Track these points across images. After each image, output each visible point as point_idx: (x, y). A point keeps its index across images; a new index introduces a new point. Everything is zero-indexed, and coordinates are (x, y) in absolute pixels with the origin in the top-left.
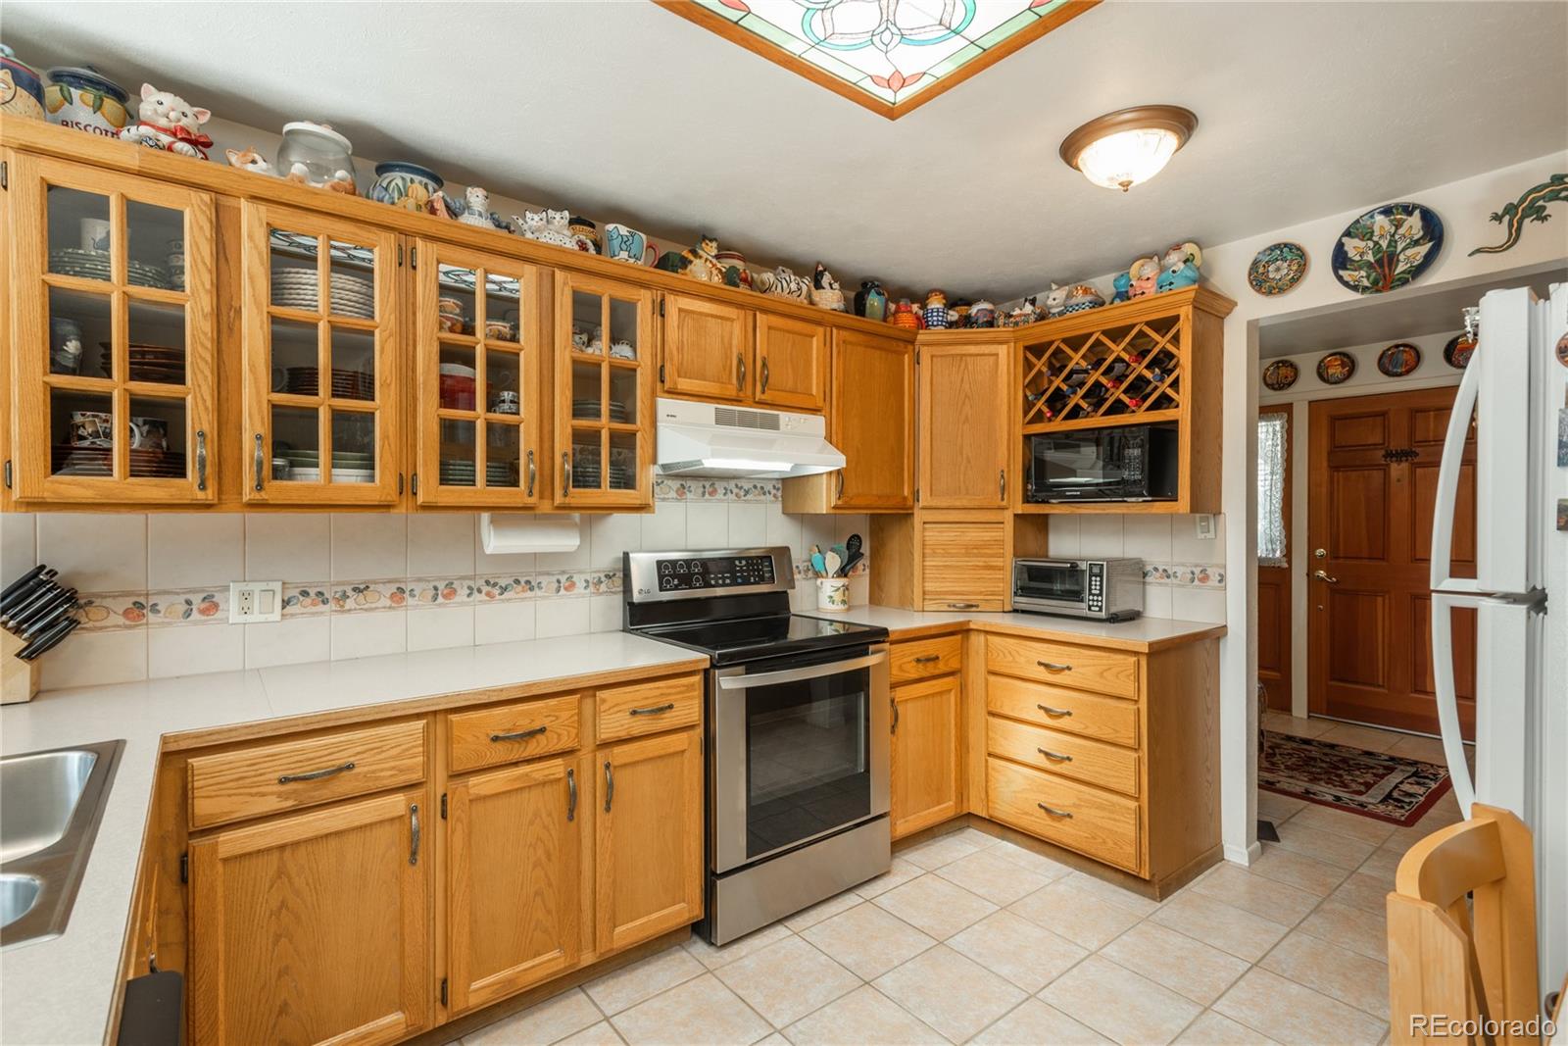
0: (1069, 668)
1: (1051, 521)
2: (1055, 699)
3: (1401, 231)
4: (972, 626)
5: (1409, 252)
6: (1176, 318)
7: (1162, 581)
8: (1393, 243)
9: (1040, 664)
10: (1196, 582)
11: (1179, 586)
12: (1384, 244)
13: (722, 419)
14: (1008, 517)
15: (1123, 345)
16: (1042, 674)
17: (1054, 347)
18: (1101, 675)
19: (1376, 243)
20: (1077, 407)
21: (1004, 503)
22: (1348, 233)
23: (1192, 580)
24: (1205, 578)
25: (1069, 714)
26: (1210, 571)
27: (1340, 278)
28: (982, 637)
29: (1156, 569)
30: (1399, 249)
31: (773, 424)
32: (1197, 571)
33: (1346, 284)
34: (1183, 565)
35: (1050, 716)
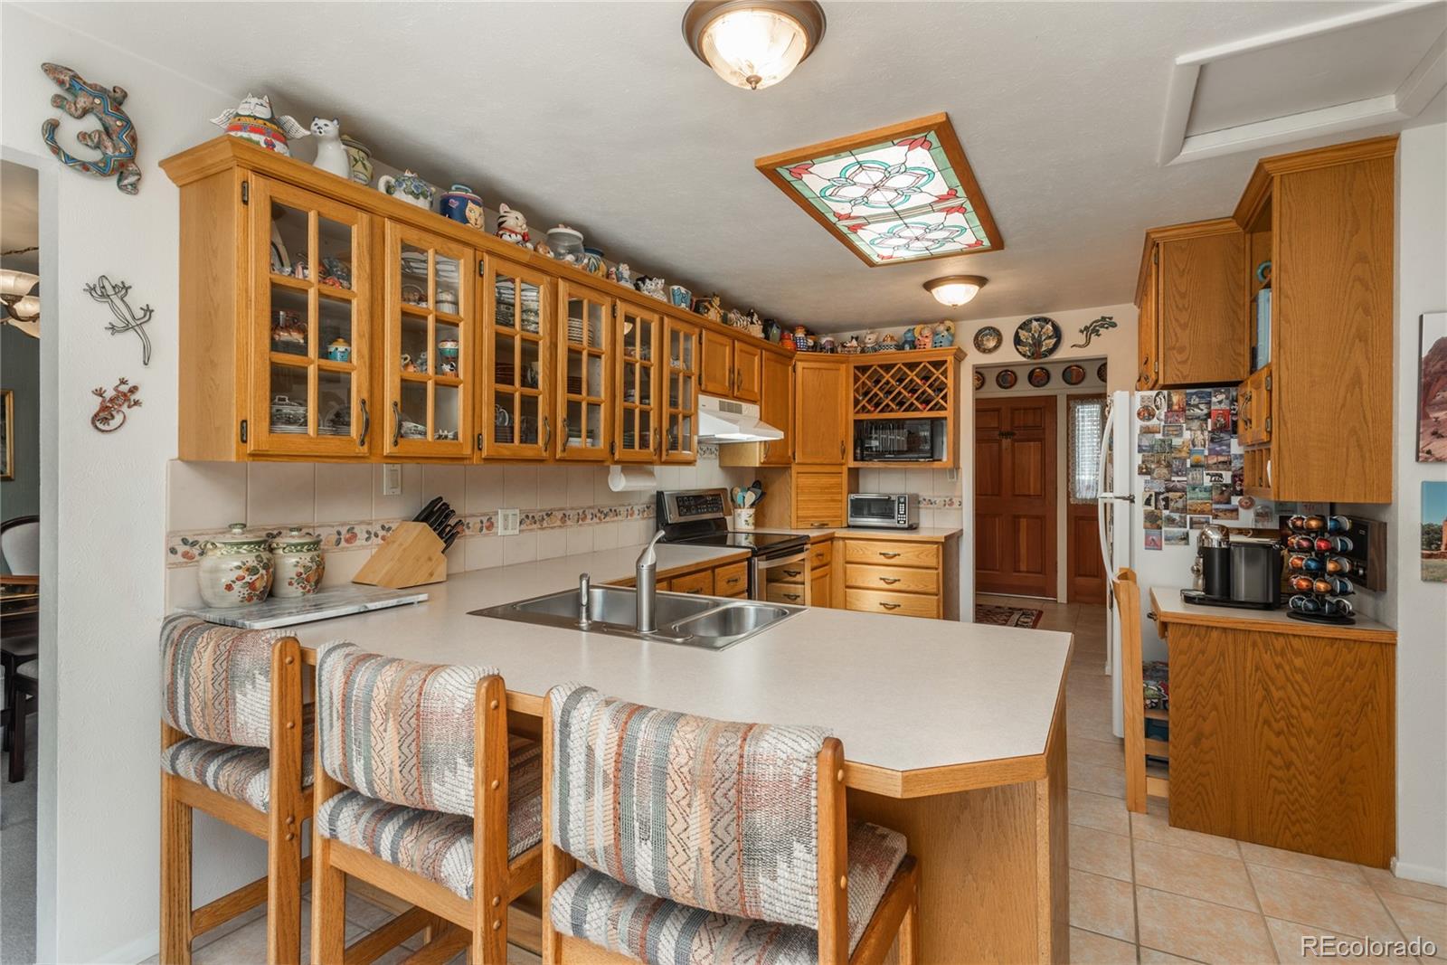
0: (899, 555)
1: (861, 473)
2: (890, 573)
3: (1044, 330)
4: (836, 535)
5: (1047, 341)
6: (946, 361)
7: (926, 506)
8: (1040, 336)
9: (881, 554)
10: (947, 506)
11: (937, 508)
12: (1036, 335)
13: (722, 408)
14: (845, 469)
15: (915, 373)
16: (883, 560)
17: (873, 369)
18: (918, 556)
19: (1033, 335)
20: (888, 405)
21: (844, 461)
22: (1020, 327)
23: (945, 505)
24: (951, 503)
25: (899, 580)
26: (954, 500)
27: (1017, 350)
28: (841, 542)
29: (925, 500)
30: (1043, 338)
31: (739, 411)
32: (947, 500)
33: (1020, 353)
34: (940, 497)
35: (888, 583)
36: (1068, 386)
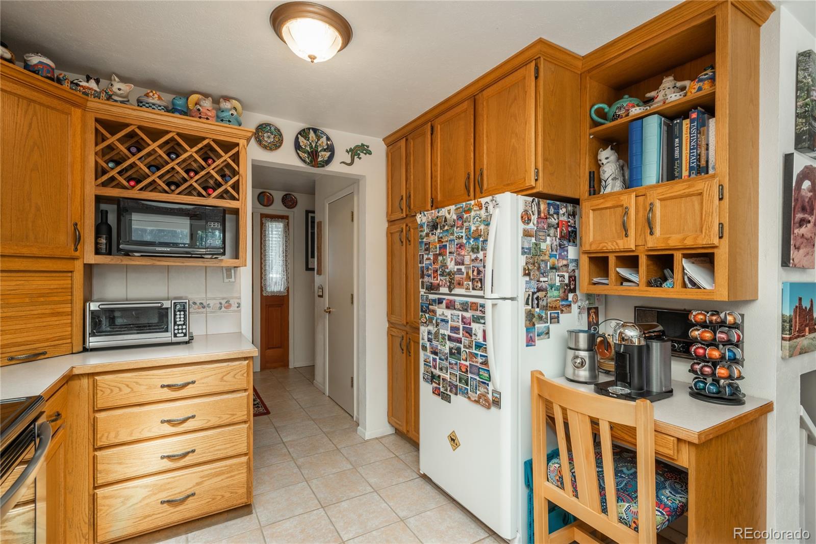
0: (193, 382)
1: (95, 270)
2: (177, 410)
3: (320, 142)
5: (323, 153)
6: (238, 145)
7: (200, 310)
8: (311, 147)
9: (163, 386)
10: (223, 309)
11: (212, 312)
12: (314, 146)
14: (78, 266)
15: (195, 149)
16: (167, 394)
17: (128, 129)
18: (222, 379)
19: (311, 144)
21: (77, 254)
22: (300, 133)
23: (221, 308)
24: (229, 306)
25: (193, 417)
26: (231, 302)
27: (298, 154)
29: (195, 303)
30: (319, 149)
32: (223, 302)
33: (300, 157)
34: (214, 299)
35: (174, 425)
36: (262, 207)
